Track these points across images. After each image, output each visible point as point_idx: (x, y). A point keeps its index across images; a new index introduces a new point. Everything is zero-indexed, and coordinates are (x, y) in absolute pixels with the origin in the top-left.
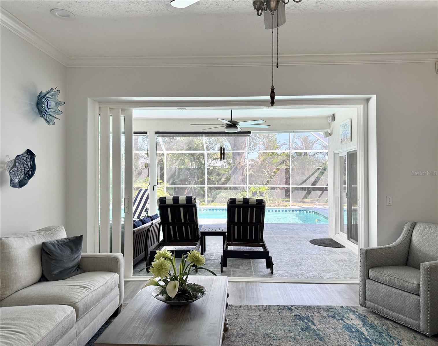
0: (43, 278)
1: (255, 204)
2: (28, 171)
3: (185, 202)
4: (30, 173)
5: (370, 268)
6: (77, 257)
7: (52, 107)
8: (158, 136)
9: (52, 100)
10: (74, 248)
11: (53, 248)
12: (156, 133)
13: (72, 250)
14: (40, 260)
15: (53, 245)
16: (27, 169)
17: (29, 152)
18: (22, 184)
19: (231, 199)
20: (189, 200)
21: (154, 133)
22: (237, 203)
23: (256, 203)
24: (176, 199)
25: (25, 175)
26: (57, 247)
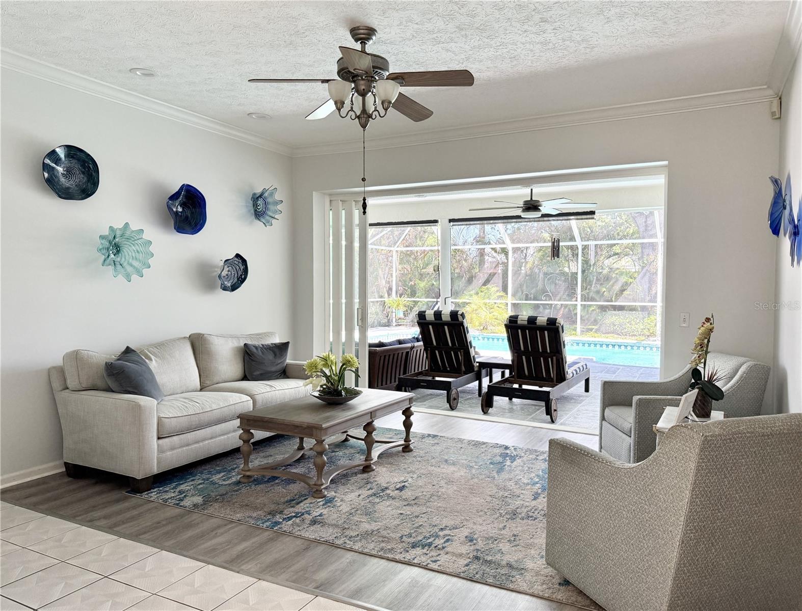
0: (245, 378)
1: (545, 324)
2: (241, 275)
3: (449, 319)
4: (243, 277)
5: (607, 406)
6: (280, 363)
7: (271, 207)
8: (453, 225)
9: (270, 200)
10: (278, 353)
11: (254, 350)
12: (450, 221)
13: (275, 355)
14: (242, 359)
15: (256, 347)
16: (240, 273)
17: (238, 256)
18: (234, 288)
19: (511, 317)
20: (454, 315)
21: (448, 221)
22: (519, 322)
23: (547, 323)
24: (438, 314)
25: (238, 279)
26: (259, 350)
